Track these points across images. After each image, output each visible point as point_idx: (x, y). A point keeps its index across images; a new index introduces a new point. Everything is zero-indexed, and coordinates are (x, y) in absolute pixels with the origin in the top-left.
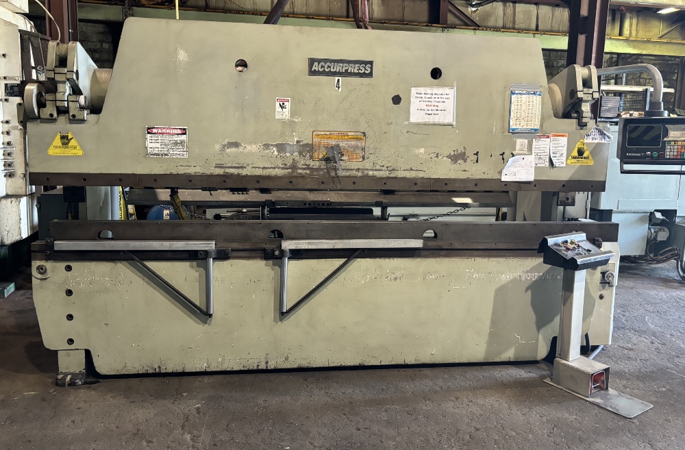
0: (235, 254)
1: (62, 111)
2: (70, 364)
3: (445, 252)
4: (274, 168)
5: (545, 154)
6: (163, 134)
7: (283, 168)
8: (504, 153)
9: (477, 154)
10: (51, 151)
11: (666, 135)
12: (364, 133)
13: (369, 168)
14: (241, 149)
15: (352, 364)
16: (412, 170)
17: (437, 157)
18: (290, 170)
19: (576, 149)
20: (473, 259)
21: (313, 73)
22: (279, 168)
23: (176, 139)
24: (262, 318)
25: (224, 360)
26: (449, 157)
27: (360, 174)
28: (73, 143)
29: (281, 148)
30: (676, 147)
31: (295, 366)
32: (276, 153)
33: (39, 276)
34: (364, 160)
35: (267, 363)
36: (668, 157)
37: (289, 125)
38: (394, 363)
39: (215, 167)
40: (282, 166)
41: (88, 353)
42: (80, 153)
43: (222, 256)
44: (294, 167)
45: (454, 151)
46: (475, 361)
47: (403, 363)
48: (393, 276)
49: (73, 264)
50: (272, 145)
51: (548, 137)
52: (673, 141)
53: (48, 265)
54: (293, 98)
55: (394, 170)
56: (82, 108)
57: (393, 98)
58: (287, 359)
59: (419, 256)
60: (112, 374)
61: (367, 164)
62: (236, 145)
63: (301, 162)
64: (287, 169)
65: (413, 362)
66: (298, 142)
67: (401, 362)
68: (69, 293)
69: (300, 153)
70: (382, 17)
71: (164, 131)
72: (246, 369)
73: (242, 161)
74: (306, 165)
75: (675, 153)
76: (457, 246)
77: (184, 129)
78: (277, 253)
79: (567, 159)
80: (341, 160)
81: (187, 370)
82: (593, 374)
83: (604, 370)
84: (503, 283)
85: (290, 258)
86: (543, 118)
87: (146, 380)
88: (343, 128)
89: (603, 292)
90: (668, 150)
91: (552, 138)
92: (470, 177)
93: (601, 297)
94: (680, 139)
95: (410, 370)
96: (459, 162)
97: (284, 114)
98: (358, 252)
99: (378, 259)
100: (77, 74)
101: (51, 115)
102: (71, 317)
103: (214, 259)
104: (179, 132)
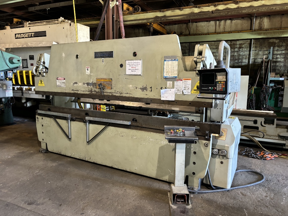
0: (76, 119)
1: (40, 73)
2: (43, 146)
3: (139, 128)
4: (86, 91)
5: (180, 88)
6: (60, 80)
7: (88, 91)
8: (162, 87)
9: (151, 88)
10: (39, 85)
12: (111, 79)
14: (77, 85)
15: (109, 166)
16: (127, 93)
17: (136, 88)
18: (90, 92)
19: (196, 86)
20: (150, 132)
21: (96, 57)
22: (87, 91)
23: (63, 81)
25: (74, 154)
26: (141, 89)
27: (111, 94)
28: (43, 82)
29: (88, 84)
30: (221, 85)
31: (93, 162)
32: (86, 86)
33: (37, 120)
34: (112, 89)
35: (85, 158)
36: (218, 90)
37: (90, 76)
38: (122, 169)
39: (72, 90)
41: (46, 143)
42: (44, 85)
43: (72, 120)
44: (91, 91)
45: (142, 86)
46: (152, 177)
47: (125, 170)
48: (121, 135)
49: (43, 117)
50: (85, 83)
51: (182, 80)
52: (219, 81)
53: (39, 117)
54: (90, 66)
55: (121, 93)
56: (44, 72)
57: (120, 65)
58: (90, 158)
59: (130, 128)
60: (51, 151)
61: (113, 91)
62: (76, 83)
63: (93, 89)
64: (89, 91)
65: (129, 171)
66: (92, 82)
67: (125, 169)
68: (43, 125)
69: (93, 86)
70: (269, 28)
72: (80, 159)
73: (78, 89)
74: (95, 90)
75: (221, 88)
76: (144, 126)
77: (65, 78)
78: (84, 121)
79: (191, 90)
80: (105, 89)
82: (177, 194)
83: (186, 194)
84: (162, 145)
85: (89, 123)
86: (179, 71)
87: (58, 155)
88: (105, 77)
89: (223, 160)
90: (218, 86)
91: (183, 81)
92: (149, 97)
93: (222, 163)
94: (222, 80)
95: (128, 173)
96: (144, 91)
97: (88, 72)
98: (108, 124)
99: (116, 128)
100: (44, 63)
101: (38, 75)
102: (43, 133)
103: (70, 120)
104: (63, 79)
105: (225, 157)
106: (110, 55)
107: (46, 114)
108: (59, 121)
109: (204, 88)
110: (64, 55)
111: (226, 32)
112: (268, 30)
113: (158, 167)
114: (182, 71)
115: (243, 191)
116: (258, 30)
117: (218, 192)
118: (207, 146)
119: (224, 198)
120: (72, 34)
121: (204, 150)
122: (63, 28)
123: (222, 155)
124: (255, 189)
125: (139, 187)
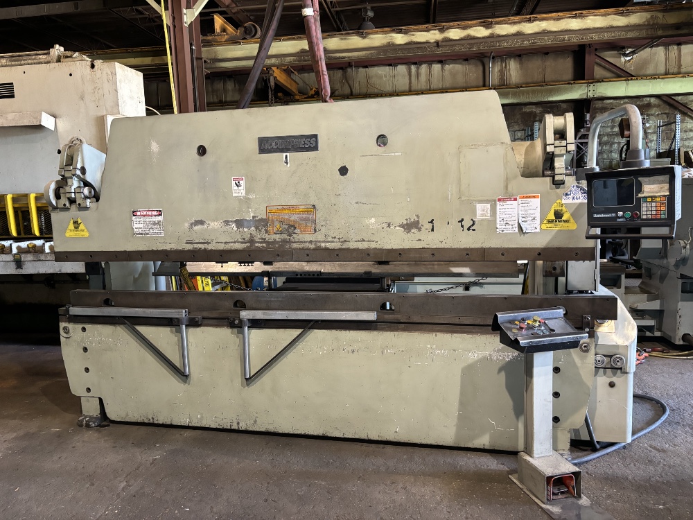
0: (206, 322)
1: (72, 201)
2: (90, 408)
3: (403, 325)
4: (235, 242)
5: (513, 219)
6: (144, 216)
7: (242, 243)
8: (463, 220)
9: (432, 222)
10: (68, 234)
11: (640, 190)
12: (314, 206)
13: (321, 240)
14: (205, 226)
15: (315, 434)
16: (364, 240)
17: (389, 226)
18: (249, 244)
19: (552, 212)
20: (434, 334)
21: (263, 150)
22: (238, 242)
23: (154, 220)
24: (232, 381)
25: (202, 417)
26: (402, 226)
27: (312, 246)
28: (82, 227)
29: (239, 223)
30: (654, 205)
31: (263, 430)
32: (235, 229)
33: (65, 335)
34: (315, 231)
35: (238, 424)
36: (645, 217)
37: (246, 201)
38: (357, 437)
39: (186, 243)
40: (242, 241)
41: (101, 400)
42: (86, 234)
43: (193, 323)
44: (252, 241)
45: (407, 220)
46: (444, 444)
47: (366, 438)
48: (350, 349)
49: (87, 326)
50: (231, 221)
51: (515, 199)
52: (649, 197)
53: (70, 326)
54: (247, 176)
55: (345, 241)
56: (86, 197)
57: (339, 170)
58: (255, 422)
59: (376, 329)
60: (119, 420)
61: (319, 236)
62: (201, 222)
63: (258, 237)
64: (246, 243)
65: (376, 438)
66: (254, 217)
67: (363, 436)
68: (85, 350)
69: (257, 228)
70: (521, 82)
71: (145, 213)
72: (221, 427)
73: (208, 238)
74: (262, 239)
75: (654, 213)
76: (416, 319)
77: (160, 211)
78: (236, 322)
79: (541, 223)
80: (294, 233)
81: (174, 423)
82: (552, 477)
83: (572, 473)
84: (470, 361)
85: (249, 327)
86: (507, 178)
87: (143, 428)
88: (294, 202)
89: (614, 379)
90: (645, 209)
91: (520, 200)
92: (426, 246)
93: (612, 385)
94: (659, 194)
95: (374, 446)
96: (413, 231)
97: (240, 192)
98: (312, 323)
99: (334, 331)
100: (83, 170)
101: (65, 205)
102: (87, 370)
103: (186, 326)
104: (156, 213)
105: (619, 371)
106: (308, 143)
107: (101, 314)
108: (145, 330)
109: (599, 216)
110: (155, 147)
111: (434, 90)
112: (521, 87)
113: (460, 417)
114: (515, 177)
115: (653, 443)
116: (500, 86)
117: (607, 454)
118: (587, 351)
119: (632, 465)
120: (100, 91)
121: (580, 362)
122: (71, 75)
123: (617, 367)
124: (667, 432)
125: (434, 475)
